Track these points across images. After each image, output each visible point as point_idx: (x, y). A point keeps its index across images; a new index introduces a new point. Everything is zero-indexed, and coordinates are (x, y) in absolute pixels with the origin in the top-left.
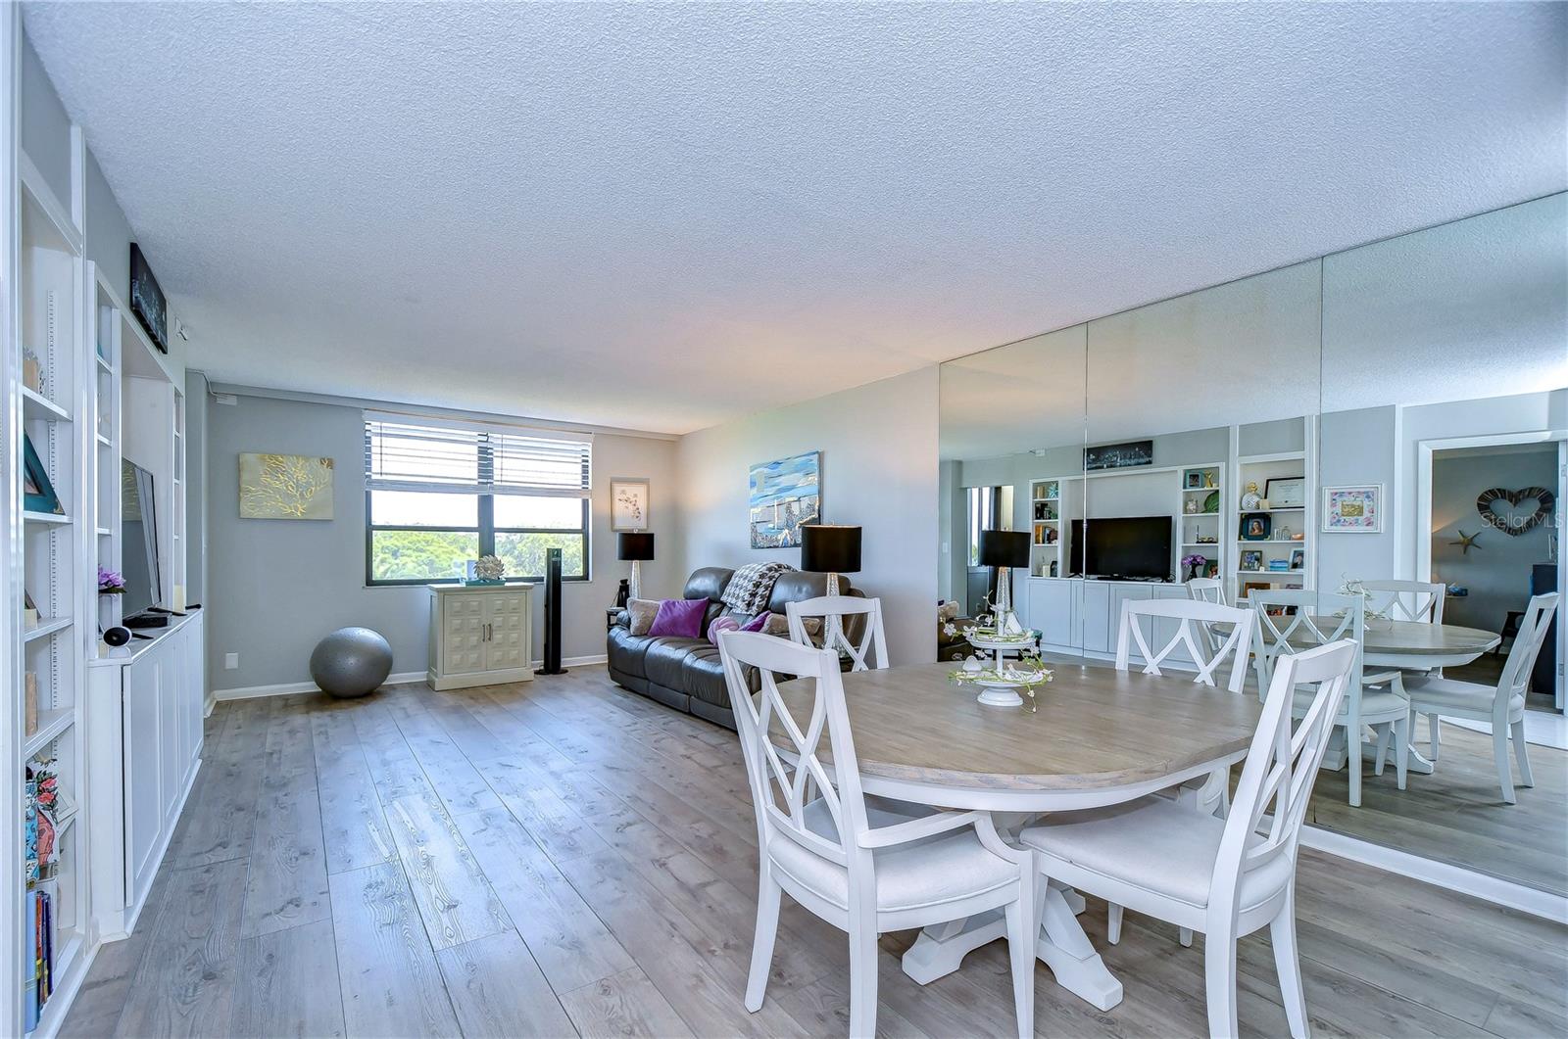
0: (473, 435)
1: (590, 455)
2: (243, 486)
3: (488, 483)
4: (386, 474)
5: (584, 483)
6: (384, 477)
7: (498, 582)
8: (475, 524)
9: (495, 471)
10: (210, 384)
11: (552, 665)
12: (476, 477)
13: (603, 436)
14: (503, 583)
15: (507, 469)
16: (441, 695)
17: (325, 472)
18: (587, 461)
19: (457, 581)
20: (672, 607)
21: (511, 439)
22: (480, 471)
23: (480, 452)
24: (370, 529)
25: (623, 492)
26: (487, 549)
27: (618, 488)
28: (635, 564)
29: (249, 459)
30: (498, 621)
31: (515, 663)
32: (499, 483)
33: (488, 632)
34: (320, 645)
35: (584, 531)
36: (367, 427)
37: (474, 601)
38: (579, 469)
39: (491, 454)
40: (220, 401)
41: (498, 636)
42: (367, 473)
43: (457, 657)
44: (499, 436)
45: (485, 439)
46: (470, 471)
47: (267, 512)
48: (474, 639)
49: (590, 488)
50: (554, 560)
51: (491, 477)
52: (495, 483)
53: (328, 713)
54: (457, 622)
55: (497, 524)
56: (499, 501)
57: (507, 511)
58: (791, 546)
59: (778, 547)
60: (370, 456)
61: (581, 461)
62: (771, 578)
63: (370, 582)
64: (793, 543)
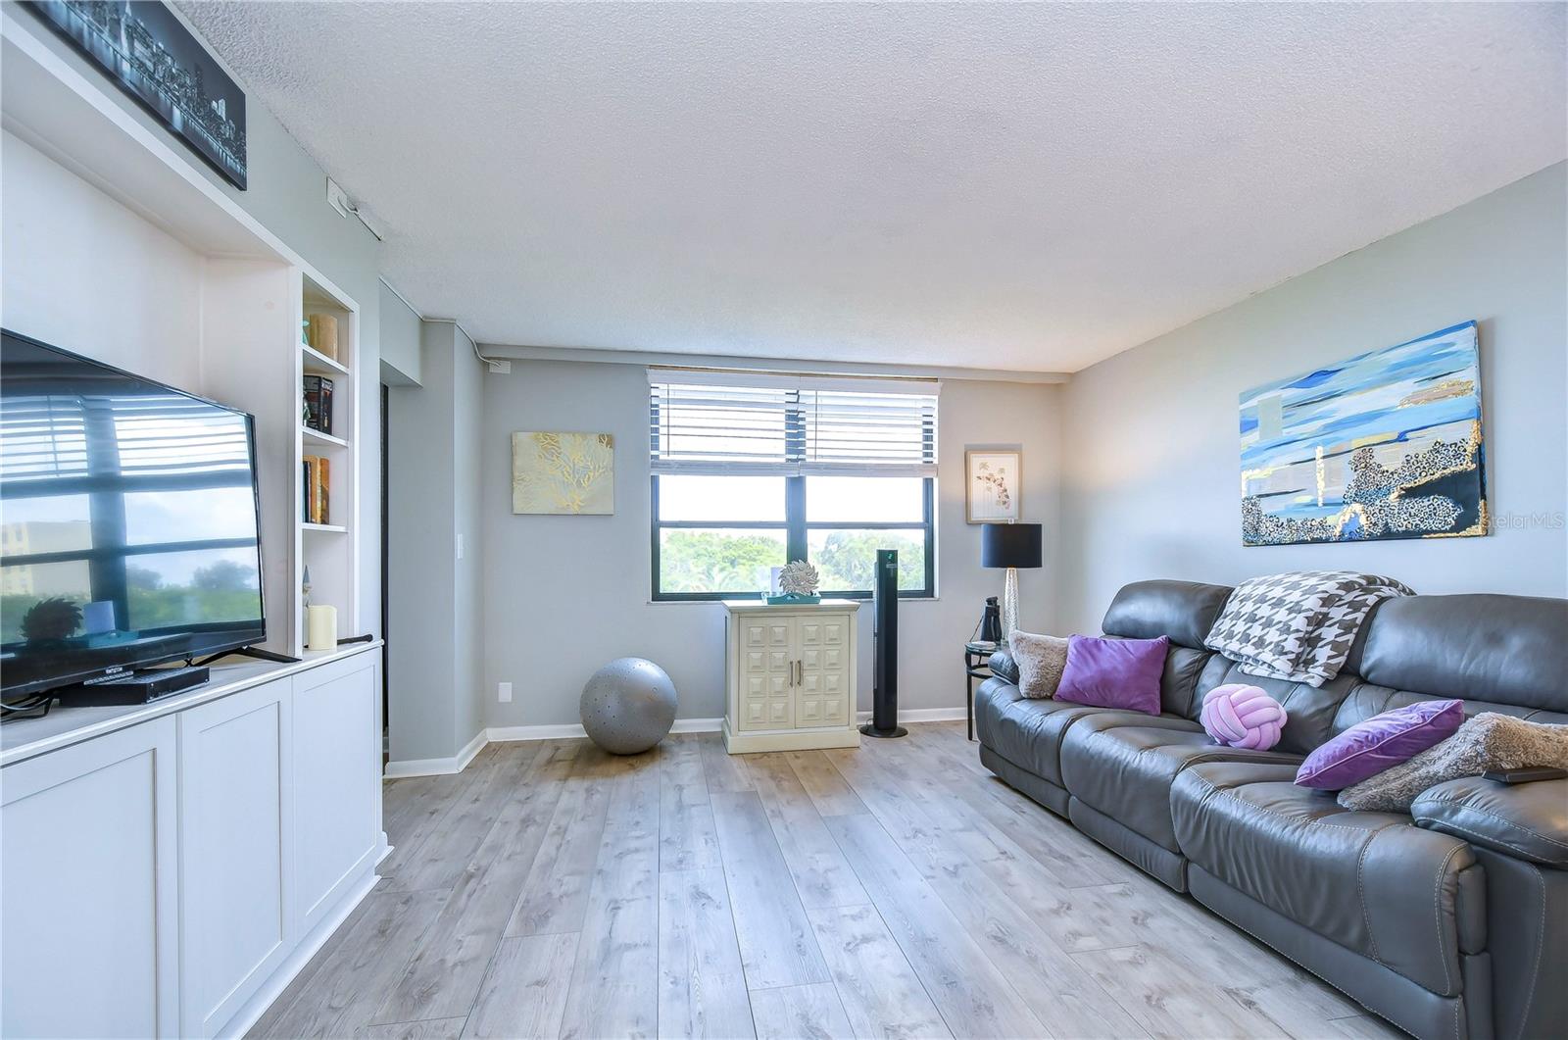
0: (780, 395)
1: (935, 413)
2: (516, 474)
3: (798, 460)
4: (675, 452)
5: (926, 455)
6: (672, 457)
7: (811, 599)
8: (782, 517)
9: (809, 444)
10: (479, 347)
11: (884, 723)
12: (784, 452)
13: (951, 383)
14: (818, 599)
15: (827, 439)
16: (735, 762)
17: (605, 452)
18: (931, 423)
19: (758, 596)
20: (1095, 651)
21: (827, 397)
22: (789, 443)
23: (789, 417)
24: (656, 526)
25: (984, 466)
26: (797, 552)
27: (976, 460)
28: (1011, 574)
29: (522, 438)
30: (810, 655)
31: (833, 719)
32: (813, 460)
33: (797, 672)
35: (927, 526)
36: (654, 392)
37: (779, 626)
38: (918, 435)
39: (803, 419)
40: (492, 370)
41: (810, 679)
42: (654, 453)
43: (756, 706)
44: (813, 393)
45: (794, 399)
46: (776, 448)
47: (541, 505)
48: (780, 680)
49: (936, 461)
50: (887, 562)
51: (803, 452)
52: (808, 460)
53: (586, 784)
54: (756, 656)
55: (810, 518)
56: (813, 483)
57: (824, 498)
58: (1372, 538)
59: (1327, 541)
60: (656, 430)
61: (921, 423)
62: (1355, 606)
63: (657, 596)
64: (1378, 531)
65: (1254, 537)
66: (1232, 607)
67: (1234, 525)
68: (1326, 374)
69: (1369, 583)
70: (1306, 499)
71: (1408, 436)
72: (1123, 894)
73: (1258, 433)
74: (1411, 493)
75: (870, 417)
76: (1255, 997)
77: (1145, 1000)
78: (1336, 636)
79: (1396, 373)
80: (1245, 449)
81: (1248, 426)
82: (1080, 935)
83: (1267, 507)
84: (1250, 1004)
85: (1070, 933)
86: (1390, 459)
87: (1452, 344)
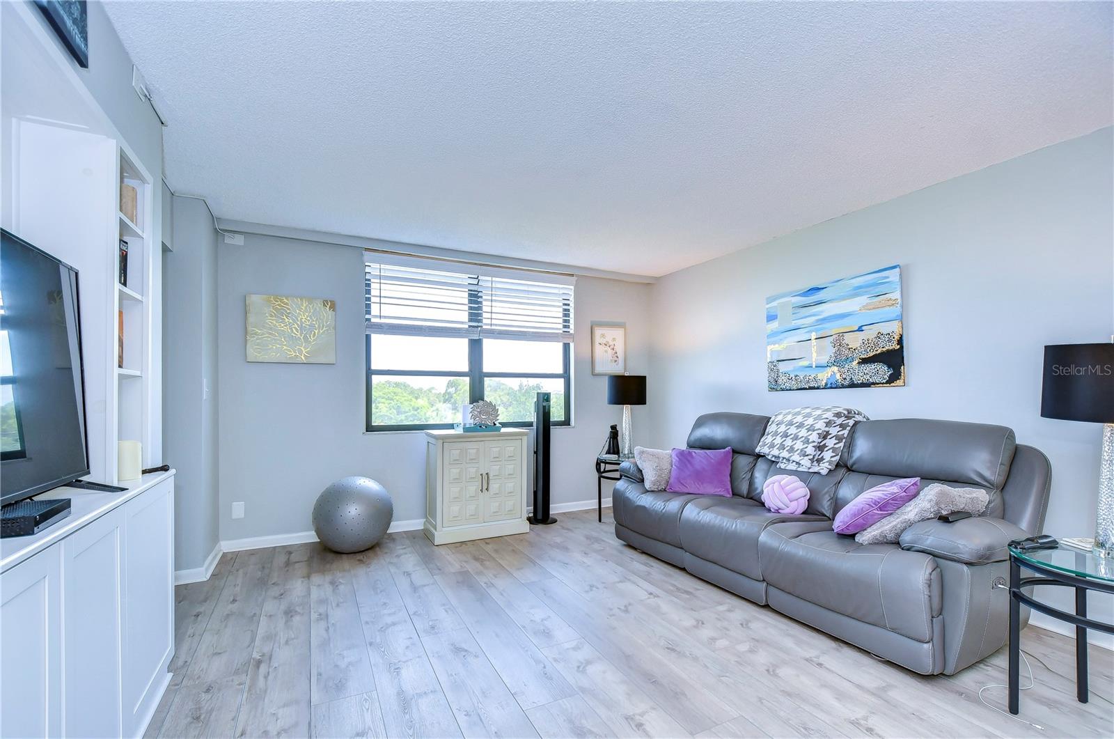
0: (463, 278)
1: (572, 298)
2: (250, 328)
3: (477, 327)
4: (385, 317)
5: (565, 327)
6: (383, 321)
7: (494, 428)
8: (466, 368)
9: (485, 315)
10: (215, 220)
11: (541, 515)
12: (466, 320)
13: (585, 279)
14: (498, 429)
15: (497, 312)
16: (443, 551)
17: (327, 314)
18: (569, 305)
19: (451, 426)
20: (689, 458)
21: (501, 282)
22: (470, 314)
23: (470, 295)
24: (370, 373)
25: (603, 336)
26: (476, 396)
27: (598, 332)
28: (627, 409)
29: (255, 300)
30: (495, 469)
31: (511, 513)
32: (489, 327)
33: (485, 482)
34: (322, 496)
35: (566, 375)
36: (367, 270)
37: (472, 448)
38: (560, 312)
39: (481, 297)
40: (227, 240)
41: (494, 486)
42: (367, 316)
43: (455, 509)
44: (490, 279)
45: (475, 282)
46: (461, 317)
47: (273, 356)
48: (473, 488)
49: (572, 332)
50: (544, 401)
51: (480, 321)
52: (484, 327)
53: (328, 578)
54: (455, 471)
55: (486, 369)
56: (488, 345)
57: (496, 355)
58: (843, 387)
59: (818, 388)
60: (369, 299)
61: (561, 304)
62: (843, 426)
63: (370, 428)
64: (847, 383)
65: (775, 386)
66: (771, 428)
67: (763, 379)
68: (818, 289)
69: (849, 413)
70: (805, 363)
71: (863, 328)
72: (729, 611)
73: (777, 323)
74: (864, 361)
75: (528, 298)
76: (821, 660)
77: (766, 672)
78: (835, 444)
79: (857, 292)
80: (769, 332)
81: (771, 318)
82: (716, 639)
83: (783, 367)
84: (820, 665)
85: (710, 639)
86: (855, 341)
87: (888, 277)
